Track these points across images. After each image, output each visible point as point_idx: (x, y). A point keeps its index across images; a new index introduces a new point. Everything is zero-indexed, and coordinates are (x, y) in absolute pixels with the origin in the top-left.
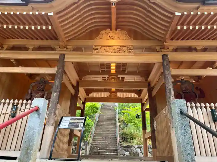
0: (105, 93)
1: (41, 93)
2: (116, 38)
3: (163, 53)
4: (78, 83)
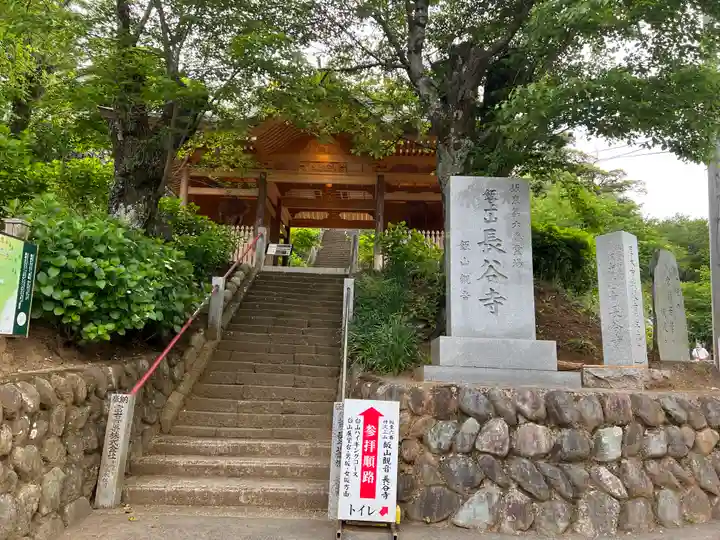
0: (322, 214)
1: (234, 216)
2: (326, 151)
3: (380, 173)
4: (279, 200)
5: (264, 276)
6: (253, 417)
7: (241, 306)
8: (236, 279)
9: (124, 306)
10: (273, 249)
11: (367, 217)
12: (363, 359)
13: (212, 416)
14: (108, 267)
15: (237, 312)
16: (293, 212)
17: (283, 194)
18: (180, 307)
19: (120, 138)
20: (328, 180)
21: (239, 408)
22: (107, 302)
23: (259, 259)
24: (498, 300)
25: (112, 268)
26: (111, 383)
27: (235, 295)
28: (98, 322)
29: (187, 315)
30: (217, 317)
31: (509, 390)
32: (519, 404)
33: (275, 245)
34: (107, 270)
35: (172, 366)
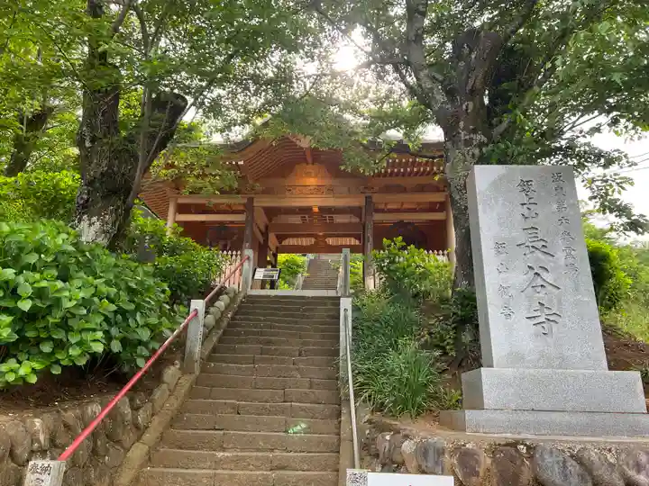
0: (308, 239)
1: (222, 243)
2: (313, 175)
3: (367, 195)
4: (267, 227)
5: (251, 300)
6: (235, 475)
7: (224, 333)
8: (221, 304)
9: (59, 335)
10: (260, 274)
11: (354, 242)
12: (370, 396)
13: (183, 476)
14: (38, 282)
15: (220, 341)
16: (280, 238)
17: (270, 220)
18: (145, 335)
19: (88, 144)
20: (315, 202)
21: (218, 463)
22: (36, 329)
23: (246, 282)
24: (551, 318)
25: (44, 284)
26: (39, 442)
27: (218, 322)
28: (22, 357)
29: (156, 345)
30: (196, 346)
31: (610, 450)
32: (632, 473)
33: (263, 270)
34: (35, 285)
35: (135, 409)
